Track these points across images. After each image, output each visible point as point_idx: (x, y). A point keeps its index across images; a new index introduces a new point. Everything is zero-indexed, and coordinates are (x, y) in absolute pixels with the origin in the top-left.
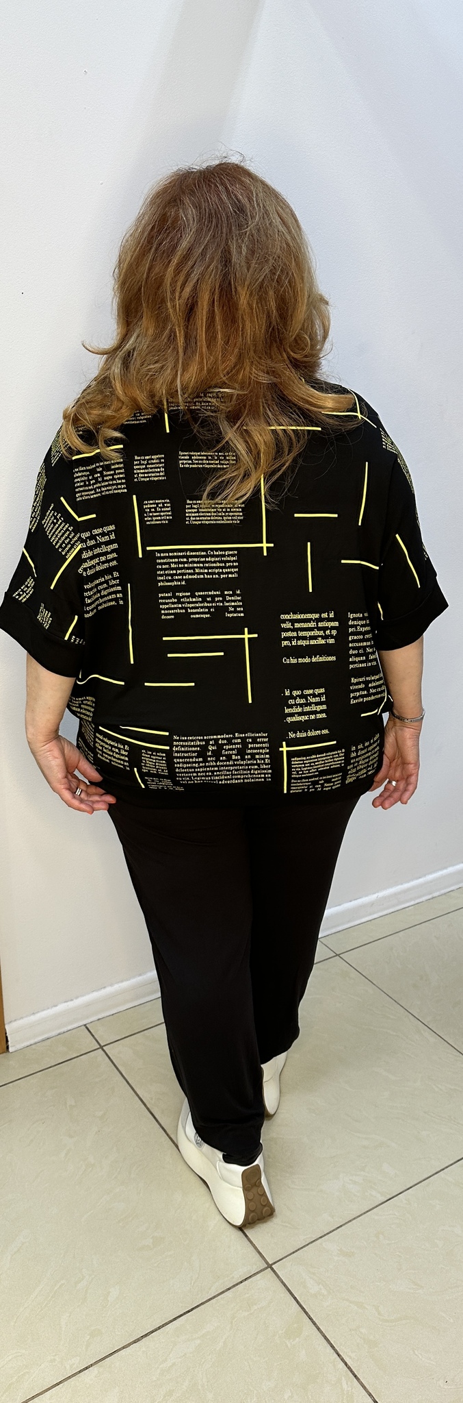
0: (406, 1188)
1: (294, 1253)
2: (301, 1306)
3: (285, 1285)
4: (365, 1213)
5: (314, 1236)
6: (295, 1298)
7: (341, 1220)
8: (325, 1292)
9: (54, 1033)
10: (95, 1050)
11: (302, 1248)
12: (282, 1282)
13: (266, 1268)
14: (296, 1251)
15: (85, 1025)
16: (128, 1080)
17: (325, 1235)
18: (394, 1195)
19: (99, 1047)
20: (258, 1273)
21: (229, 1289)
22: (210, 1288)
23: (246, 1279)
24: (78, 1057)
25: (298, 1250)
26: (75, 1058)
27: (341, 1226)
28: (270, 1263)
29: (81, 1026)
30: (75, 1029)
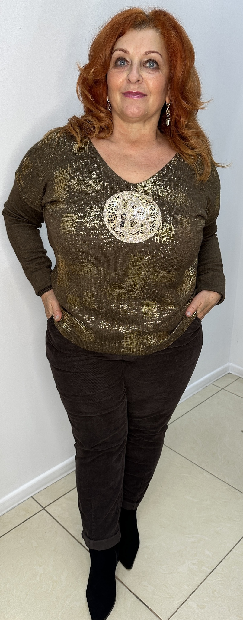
0: (219, 562)
1: (175, 612)
4: (203, 581)
5: (183, 600)
7: (193, 587)
9: (16, 504)
10: (41, 511)
11: (178, 609)
14: (176, 611)
15: (32, 497)
16: (63, 525)
17: (188, 598)
18: (215, 567)
19: (42, 508)
24: (32, 516)
25: (177, 610)
26: (31, 517)
27: (194, 591)
29: (30, 498)
30: (26, 500)
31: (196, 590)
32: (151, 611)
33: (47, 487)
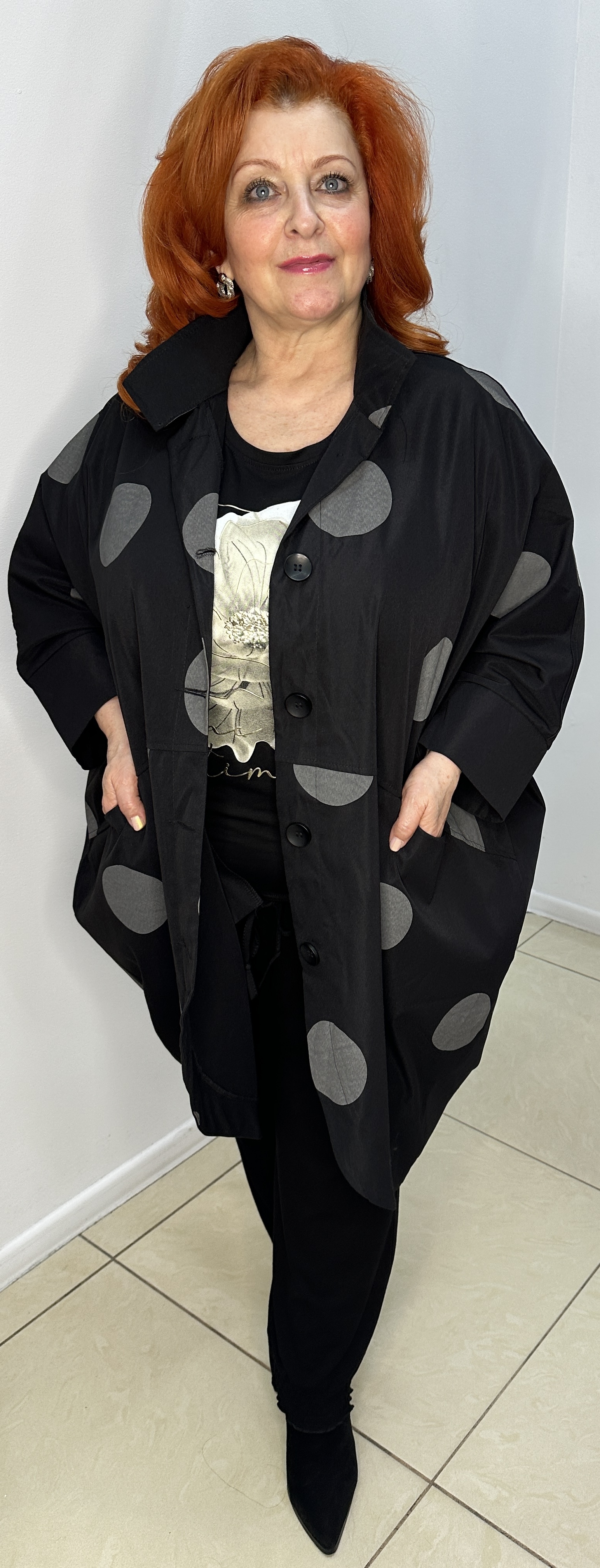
0: (541, 1338)
1: (452, 1456)
2: (486, 1521)
3: (458, 1501)
4: (510, 1382)
5: (468, 1427)
6: (476, 1514)
7: (487, 1397)
8: (505, 1494)
9: (43, 1257)
10: (106, 1265)
11: (458, 1447)
12: (454, 1498)
13: (429, 1487)
14: (454, 1453)
15: (80, 1235)
16: (166, 1293)
17: (478, 1422)
18: (533, 1349)
19: (109, 1259)
20: (421, 1496)
21: (397, 1529)
22: (374, 1535)
23: (411, 1510)
24: (87, 1280)
25: (455, 1451)
26: (83, 1282)
28: (431, 1479)
29: (76, 1237)
30: (67, 1243)
31: (494, 1402)
32: (396, 1461)
33: (115, 1210)
